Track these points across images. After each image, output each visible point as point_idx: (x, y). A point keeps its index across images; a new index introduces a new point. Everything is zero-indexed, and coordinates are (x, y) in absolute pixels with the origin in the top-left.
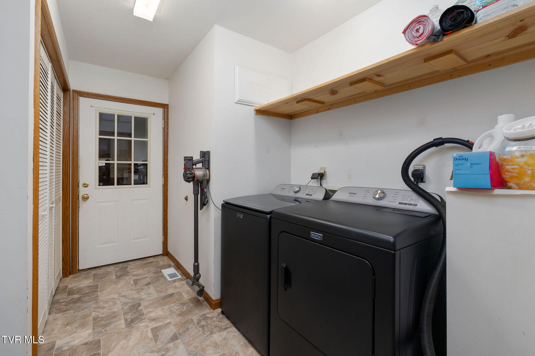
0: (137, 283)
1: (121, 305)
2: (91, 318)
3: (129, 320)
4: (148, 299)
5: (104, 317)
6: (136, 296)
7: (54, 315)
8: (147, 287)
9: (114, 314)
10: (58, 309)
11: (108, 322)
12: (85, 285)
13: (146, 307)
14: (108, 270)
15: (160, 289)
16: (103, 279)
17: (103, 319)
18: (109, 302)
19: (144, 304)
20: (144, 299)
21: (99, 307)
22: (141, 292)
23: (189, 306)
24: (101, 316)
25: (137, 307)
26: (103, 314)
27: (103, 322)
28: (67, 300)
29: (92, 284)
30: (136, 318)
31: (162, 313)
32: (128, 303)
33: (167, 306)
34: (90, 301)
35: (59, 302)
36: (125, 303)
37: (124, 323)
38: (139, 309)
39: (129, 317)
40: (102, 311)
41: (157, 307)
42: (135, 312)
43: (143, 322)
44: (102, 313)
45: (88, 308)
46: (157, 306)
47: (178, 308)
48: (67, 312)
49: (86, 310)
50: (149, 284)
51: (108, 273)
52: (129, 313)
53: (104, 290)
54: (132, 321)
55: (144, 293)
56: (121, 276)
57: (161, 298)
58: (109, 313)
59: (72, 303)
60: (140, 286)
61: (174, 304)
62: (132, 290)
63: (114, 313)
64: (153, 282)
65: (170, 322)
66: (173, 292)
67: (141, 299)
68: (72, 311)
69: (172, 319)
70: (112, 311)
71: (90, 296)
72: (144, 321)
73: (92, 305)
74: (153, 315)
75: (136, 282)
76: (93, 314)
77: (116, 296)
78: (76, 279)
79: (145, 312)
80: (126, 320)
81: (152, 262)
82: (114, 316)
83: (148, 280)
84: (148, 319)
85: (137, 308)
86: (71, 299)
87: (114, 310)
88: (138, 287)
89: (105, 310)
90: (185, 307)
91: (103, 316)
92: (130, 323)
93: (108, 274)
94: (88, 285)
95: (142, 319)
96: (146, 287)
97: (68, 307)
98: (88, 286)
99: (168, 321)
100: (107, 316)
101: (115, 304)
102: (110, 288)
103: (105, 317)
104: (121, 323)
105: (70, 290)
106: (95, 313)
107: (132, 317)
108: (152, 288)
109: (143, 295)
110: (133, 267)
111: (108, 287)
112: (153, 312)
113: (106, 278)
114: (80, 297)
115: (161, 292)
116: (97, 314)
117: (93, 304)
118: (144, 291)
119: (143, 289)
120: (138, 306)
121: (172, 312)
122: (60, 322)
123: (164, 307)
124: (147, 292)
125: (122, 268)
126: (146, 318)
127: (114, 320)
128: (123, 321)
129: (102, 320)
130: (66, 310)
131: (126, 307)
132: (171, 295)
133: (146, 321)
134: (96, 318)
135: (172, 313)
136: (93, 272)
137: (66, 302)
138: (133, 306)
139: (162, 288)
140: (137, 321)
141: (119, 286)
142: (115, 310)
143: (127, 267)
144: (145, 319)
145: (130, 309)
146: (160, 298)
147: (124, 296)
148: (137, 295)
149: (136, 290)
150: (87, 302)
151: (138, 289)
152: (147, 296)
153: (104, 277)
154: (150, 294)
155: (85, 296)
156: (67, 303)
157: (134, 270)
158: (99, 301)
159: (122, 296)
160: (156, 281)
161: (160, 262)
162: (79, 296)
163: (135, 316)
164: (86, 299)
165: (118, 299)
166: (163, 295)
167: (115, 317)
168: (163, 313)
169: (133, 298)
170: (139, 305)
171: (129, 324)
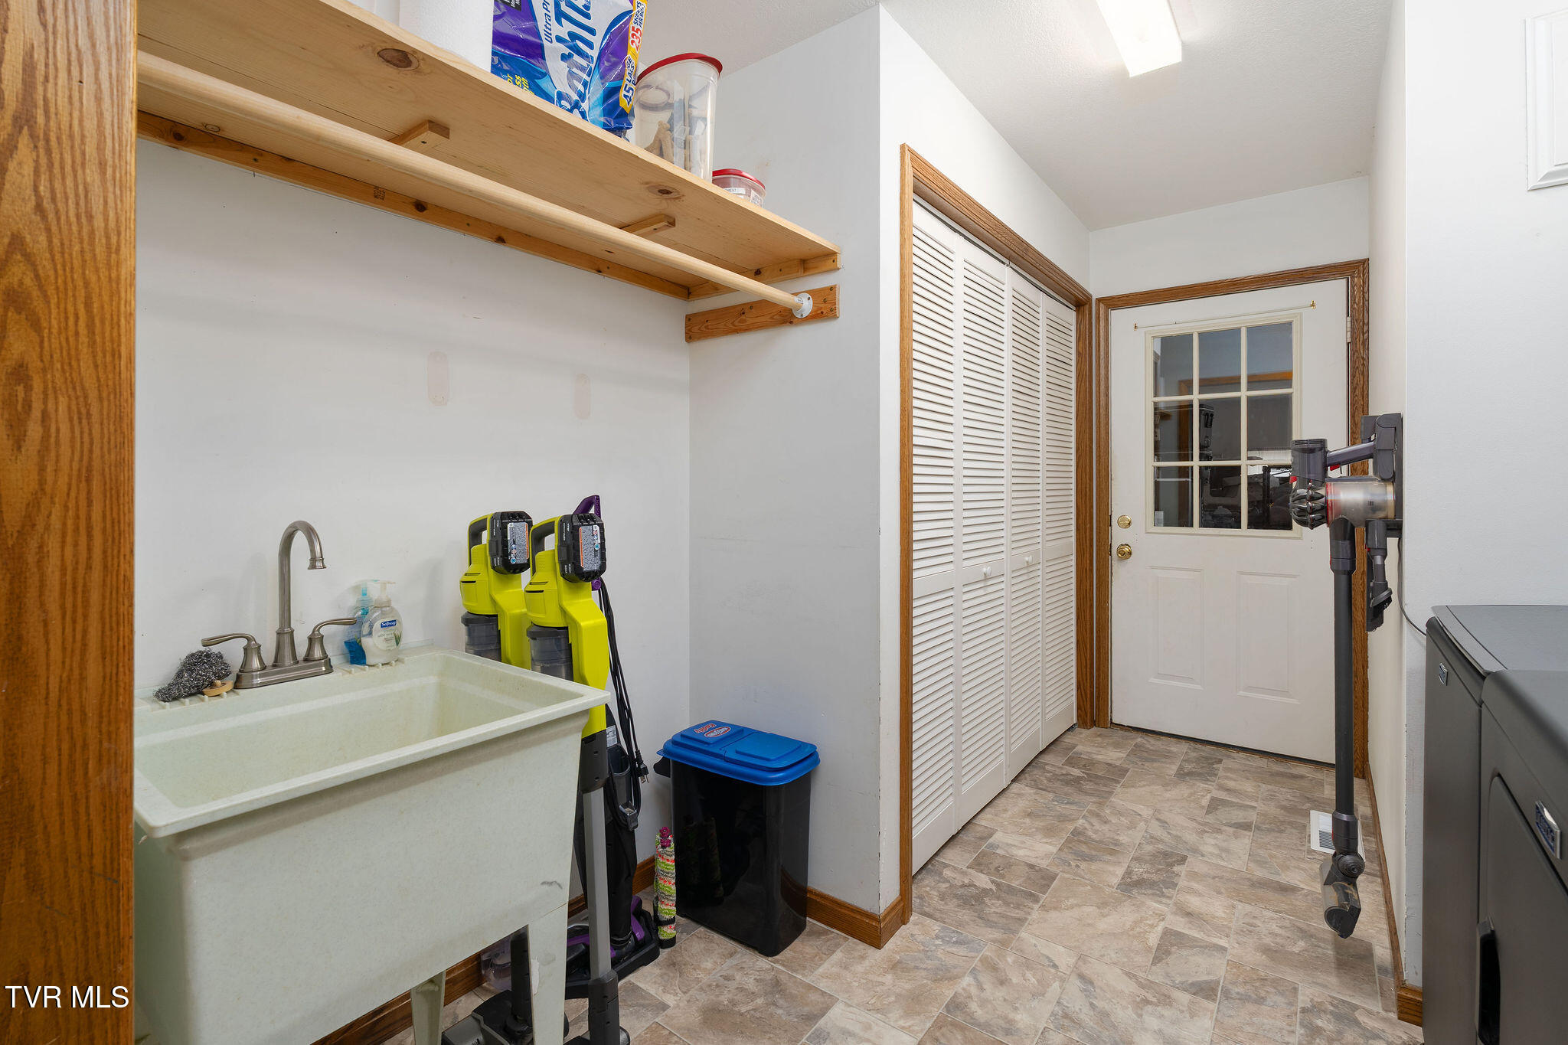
0: (1217, 809)
1: (1143, 837)
2: (1071, 827)
3: (1135, 877)
4: (1214, 861)
5: (1093, 840)
6: (1191, 838)
7: (1023, 786)
8: (1234, 832)
9: (1116, 845)
10: (1035, 781)
11: (1094, 853)
12: (1105, 758)
13: (1193, 875)
14: (1172, 749)
15: (1266, 855)
16: (1147, 764)
17: (1088, 841)
18: (1124, 816)
19: (1194, 864)
20: (1203, 855)
21: (1098, 816)
22: (1208, 835)
23: (1320, 950)
24: (1090, 833)
25: (1174, 861)
26: (1096, 832)
27: (1084, 848)
28: (1058, 772)
29: (1118, 763)
30: (1152, 884)
31: (1220, 913)
32: (1161, 841)
33: (1247, 907)
34: (1092, 795)
35: (1044, 768)
36: (1152, 838)
37: (1120, 876)
38: (1176, 869)
39: (1139, 870)
40: (1097, 825)
41: (1219, 893)
42: (1159, 870)
43: (1160, 903)
44: (1096, 830)
45: (1080, 807)
46: (1223, 890)
47: (1279, 931)
48: (1044, 792)
49: (1074, 807)
50: (1247, 826)
51: (1168, 756)
52: (1146, 862)
53: (1133, 787)
54: (1140, 883)
55: (1213, 842)
56: (1190, 774)
57: (1249, 880)
58: (1108, 838)
59: (1061, 781)
60: (1218, 819)
61: (1276, 916)
62: (1189, 819)
63: (1117, 843)
64: (1258, 828)
65: (1224, 949)
66: (1298, 883)
67: (1195, 851)
68: (1051, 796)
69: (1237, 946)
70: (1116, 837)
71: (1098, 784)
72: (1164, 900)
73: (1090, 803)
74: (1194, 902)
75: (1215, 805)
76: (1081, 821)
77: (1146, 812)
78: (1099, 739)
79: (1182, 882)
80: (1129, 873)
81: (1302, 777)
82: (1112, 849)
83: (1253, 817)
84: (1175, 904)
85: (1172, 865)
86: (1064, 772)
87: (1121, 838)
88: (1210, 819)
89: (1105, 828)
90: (1302, 944)
91: (1094, 836)
92: (1131, 885)
93: (1166, 757)
94: (1110, 762)
95: (1163, 895)
96: (1231, 830)
97: (1050, 784)
98: (1110, 765)
99: (1223, 942)
100: (1101, 842)
101: (1132, 826)
102: (1148, 789)
103: (1096, 841)
104: (1115, 873)
105: (1075, 756)
106: (1084, 821)
107: (1145, 876)
108: (1247, 841)
109: (1209, 844)
110: (1237, 766)
111: (1144, 786)
112: (1200, 895)
113: (1155, 765)
114: (1082, 778)
115: (1261, 863)
116: (1087, 826)
117: (1094, 803)
118: (1219, 836)
119: (1218, 831)
120: (1178, 861)
121: (1249, 929)
122: (1022, 804)
123: (1240, 906)
124: (1224, 845)
125: (1207, 758)
126: (1174, 897)
127: (1107, 857)
128: (1120, 871)
129: (1085, 843)
130: (1044, 787)
131: (1149, 848)
132: (1285, 889)
133: (1167, 905)
134: (1079, 833)
135: (1251, 932)
136: (1139, 740)
137: (1054, 775)
138: (1166, 855)
139: (1272, 856)
140: (1150, 891)
141: (1168, 795)
142: (1123, 838)
143: (1220, 761)
144: (1170, 898)
145: (1154, 855)
146: (1248, 876)
147: (1163, 823)
148: (1194, 835)
149: (1199, 823)
150: (1086, 793)
151: (1206, 824)
152: (1216, 852)
153: (1153, 761)
154: (1227, 851)
155: (1091, 781)
156: (1055, 778)
157: (1231, 776)
158: (1108, 803)
159: (1158, 820)
160: (1273, 830)
161: (1326, 786)
162: (1082, 775)
163: (1154, 877)
164: (1088, 786)
165: (1146, 821)
166: (1260, 873)
167: (1113, 852)
168: (1223, 915)
169: (1180, 837)
170: (1183, 860)
171: (1129, 884)
